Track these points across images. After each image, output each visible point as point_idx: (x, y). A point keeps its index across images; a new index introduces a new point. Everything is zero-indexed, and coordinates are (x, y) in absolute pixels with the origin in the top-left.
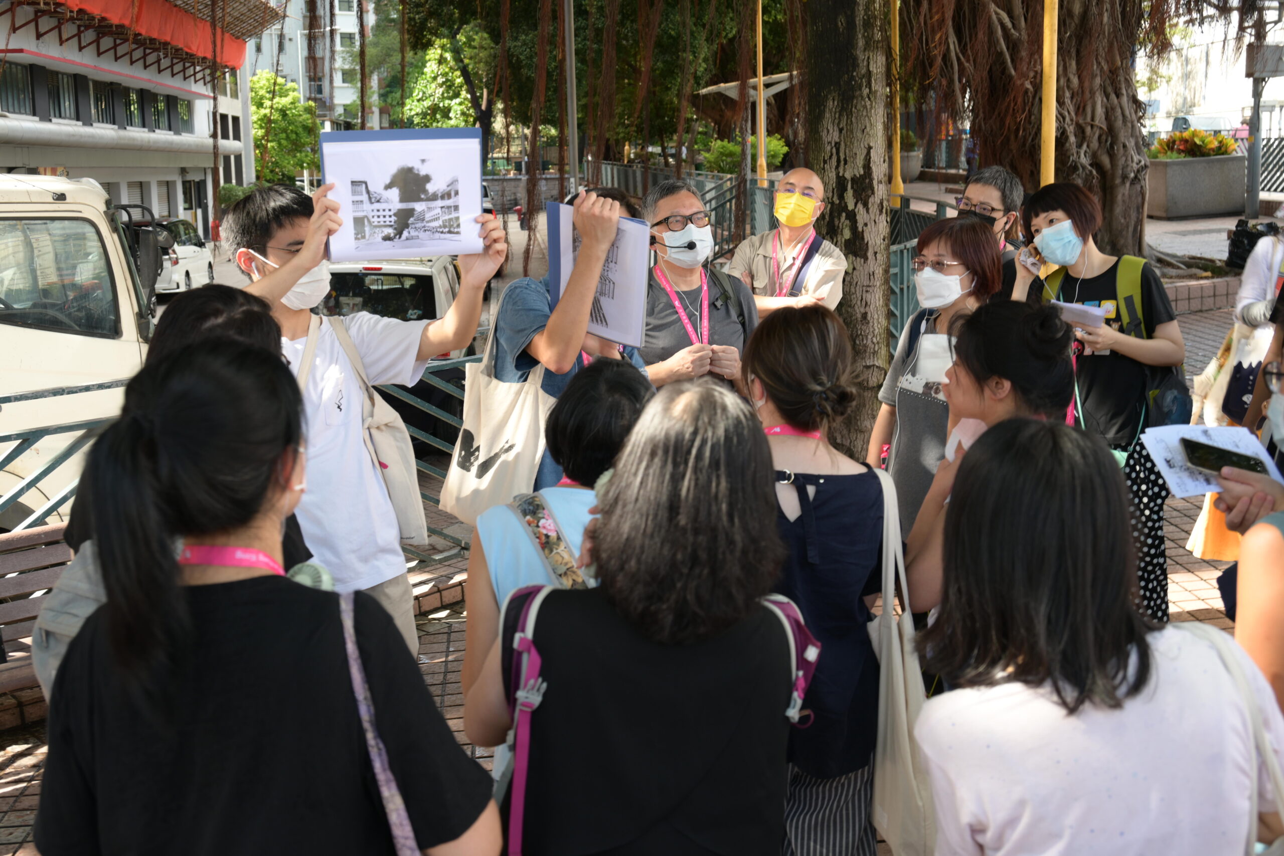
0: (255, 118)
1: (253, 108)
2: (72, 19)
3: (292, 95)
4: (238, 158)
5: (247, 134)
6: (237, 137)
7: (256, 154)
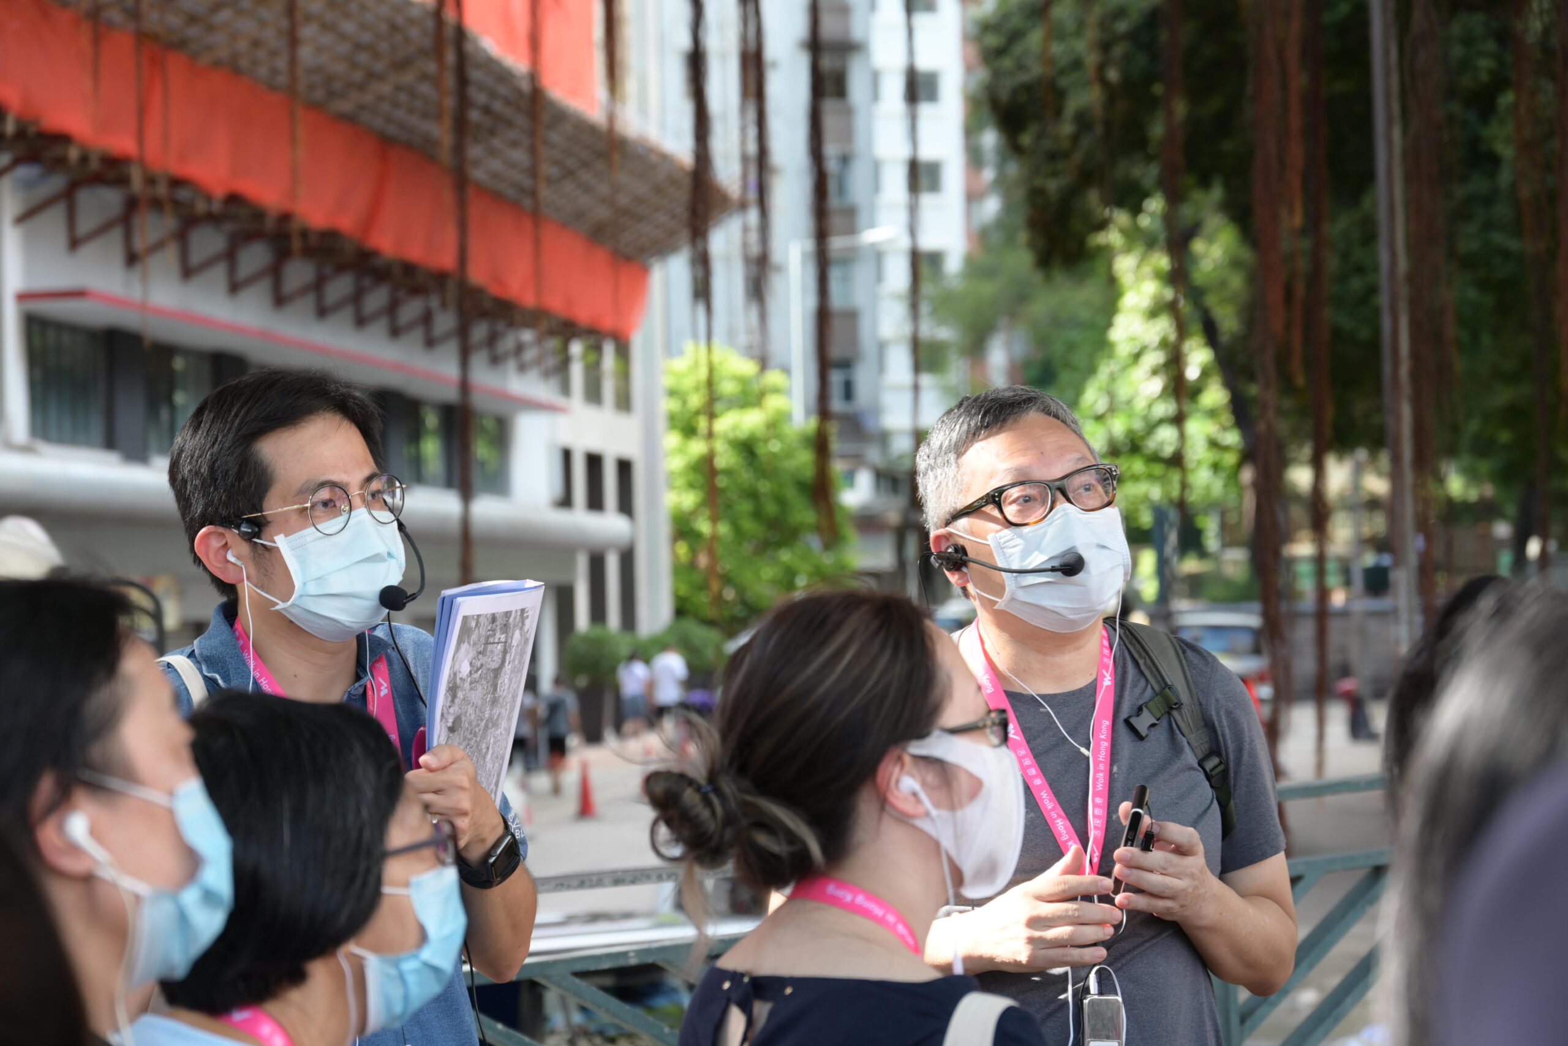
0: (676, 463)
1: (672, 440)
2: (212, 219)
3: (774, 403)
4: (627, 559)
5: (653, 501)
6: (626, 506)
7: (674, 554)
